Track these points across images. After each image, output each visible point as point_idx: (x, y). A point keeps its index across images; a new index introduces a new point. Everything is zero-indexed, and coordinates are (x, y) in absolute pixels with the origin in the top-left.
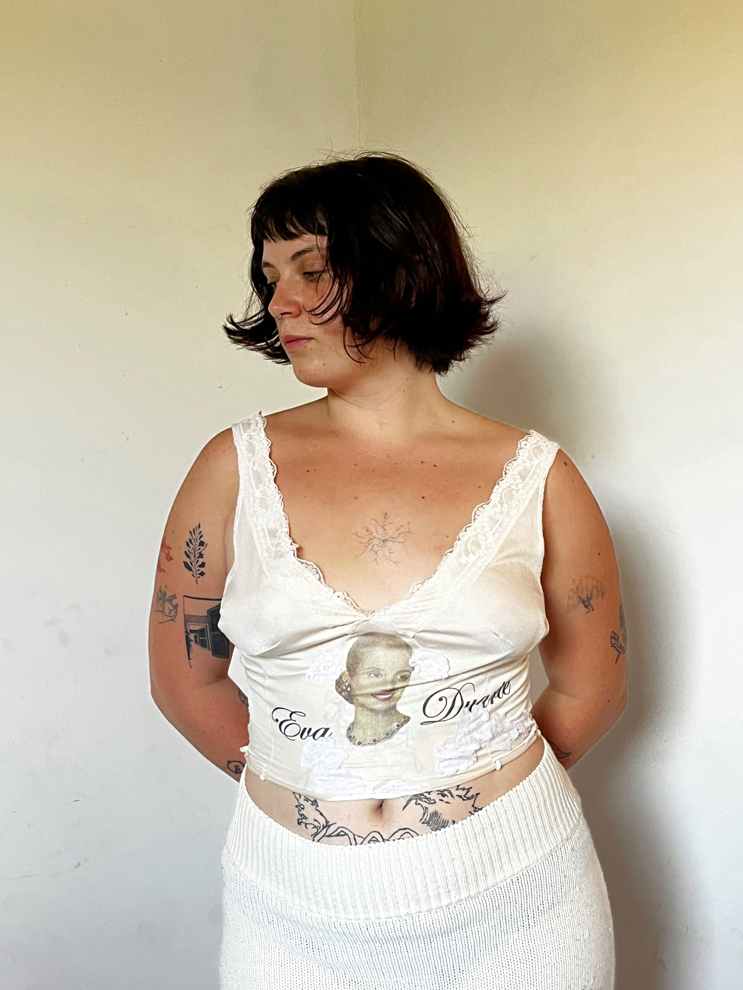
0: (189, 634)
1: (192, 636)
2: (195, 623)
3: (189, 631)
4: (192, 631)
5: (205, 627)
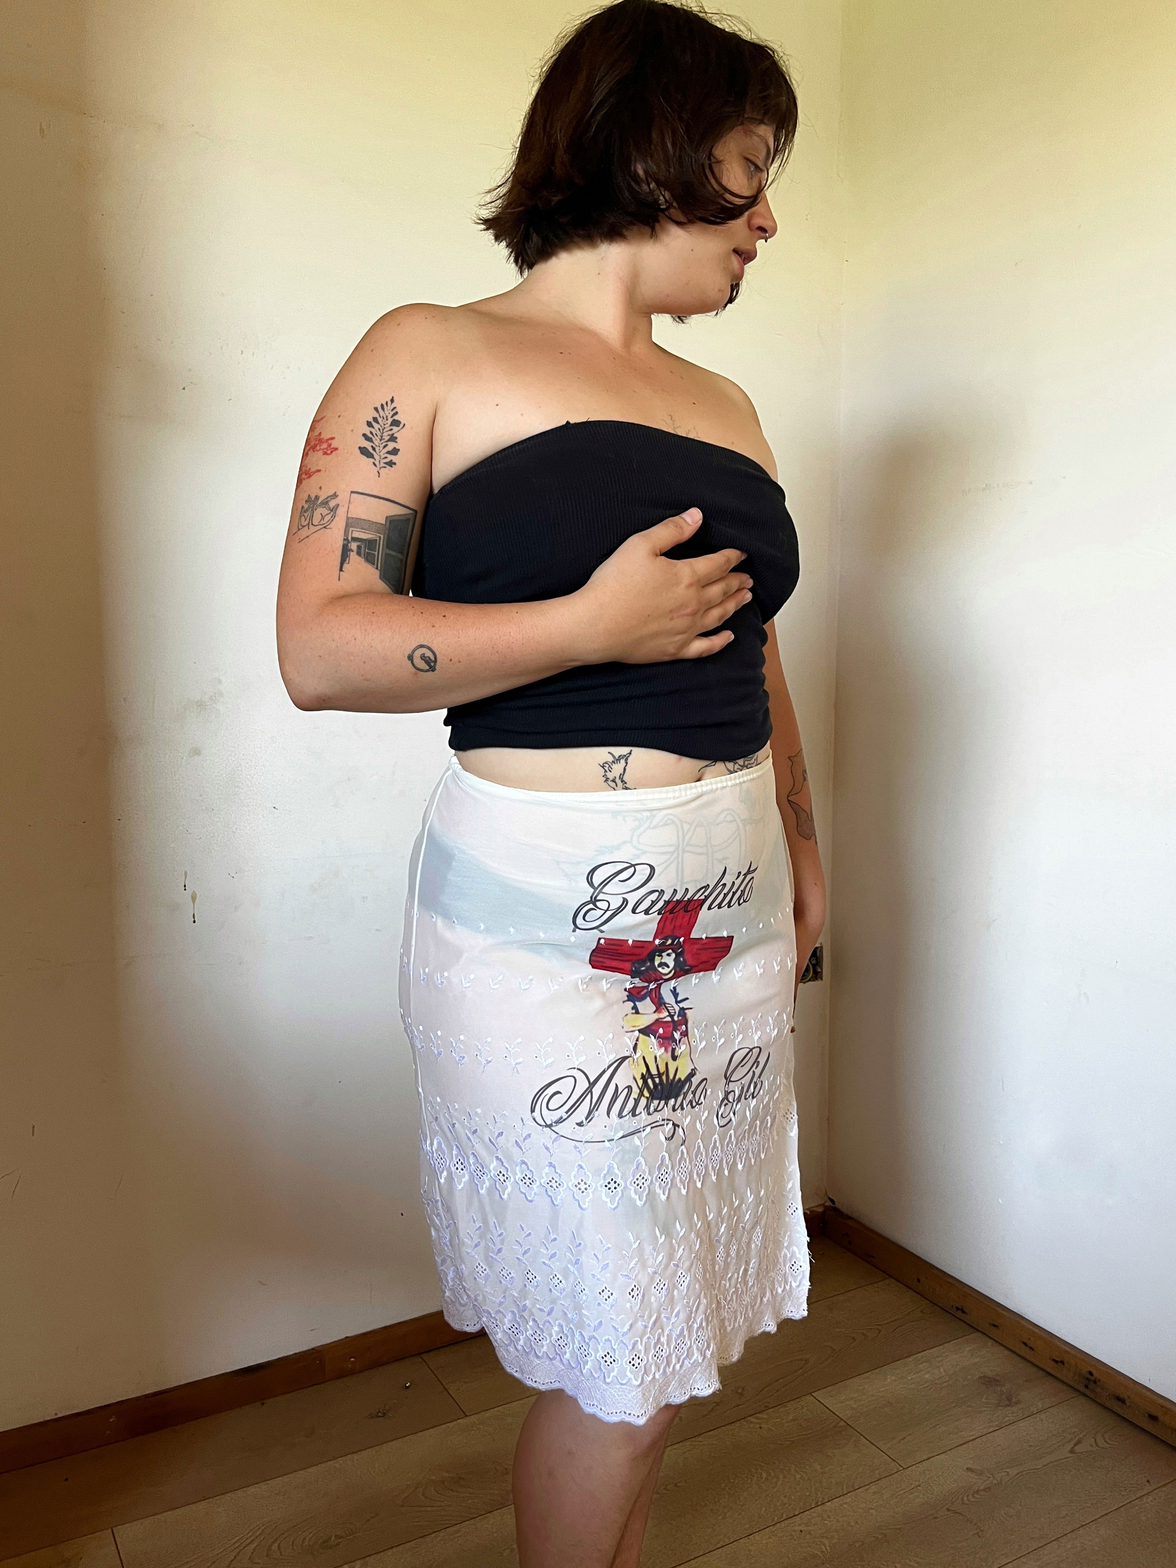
0: (349, 542)
1: (354, 546)
2: (362, 529)
3: (350, 539)
4: (355, 539)
5: (378, 539)
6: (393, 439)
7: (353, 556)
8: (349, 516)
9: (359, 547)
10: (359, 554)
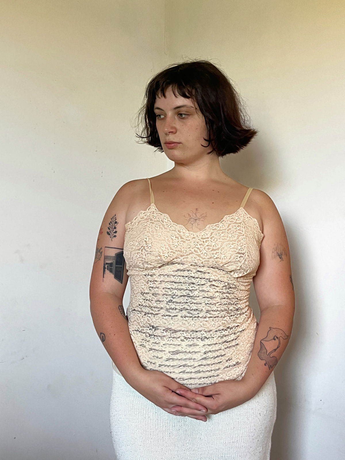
2: (108, 259)
3: (105, 264)
5: (113, 262)
8: (105, 255)
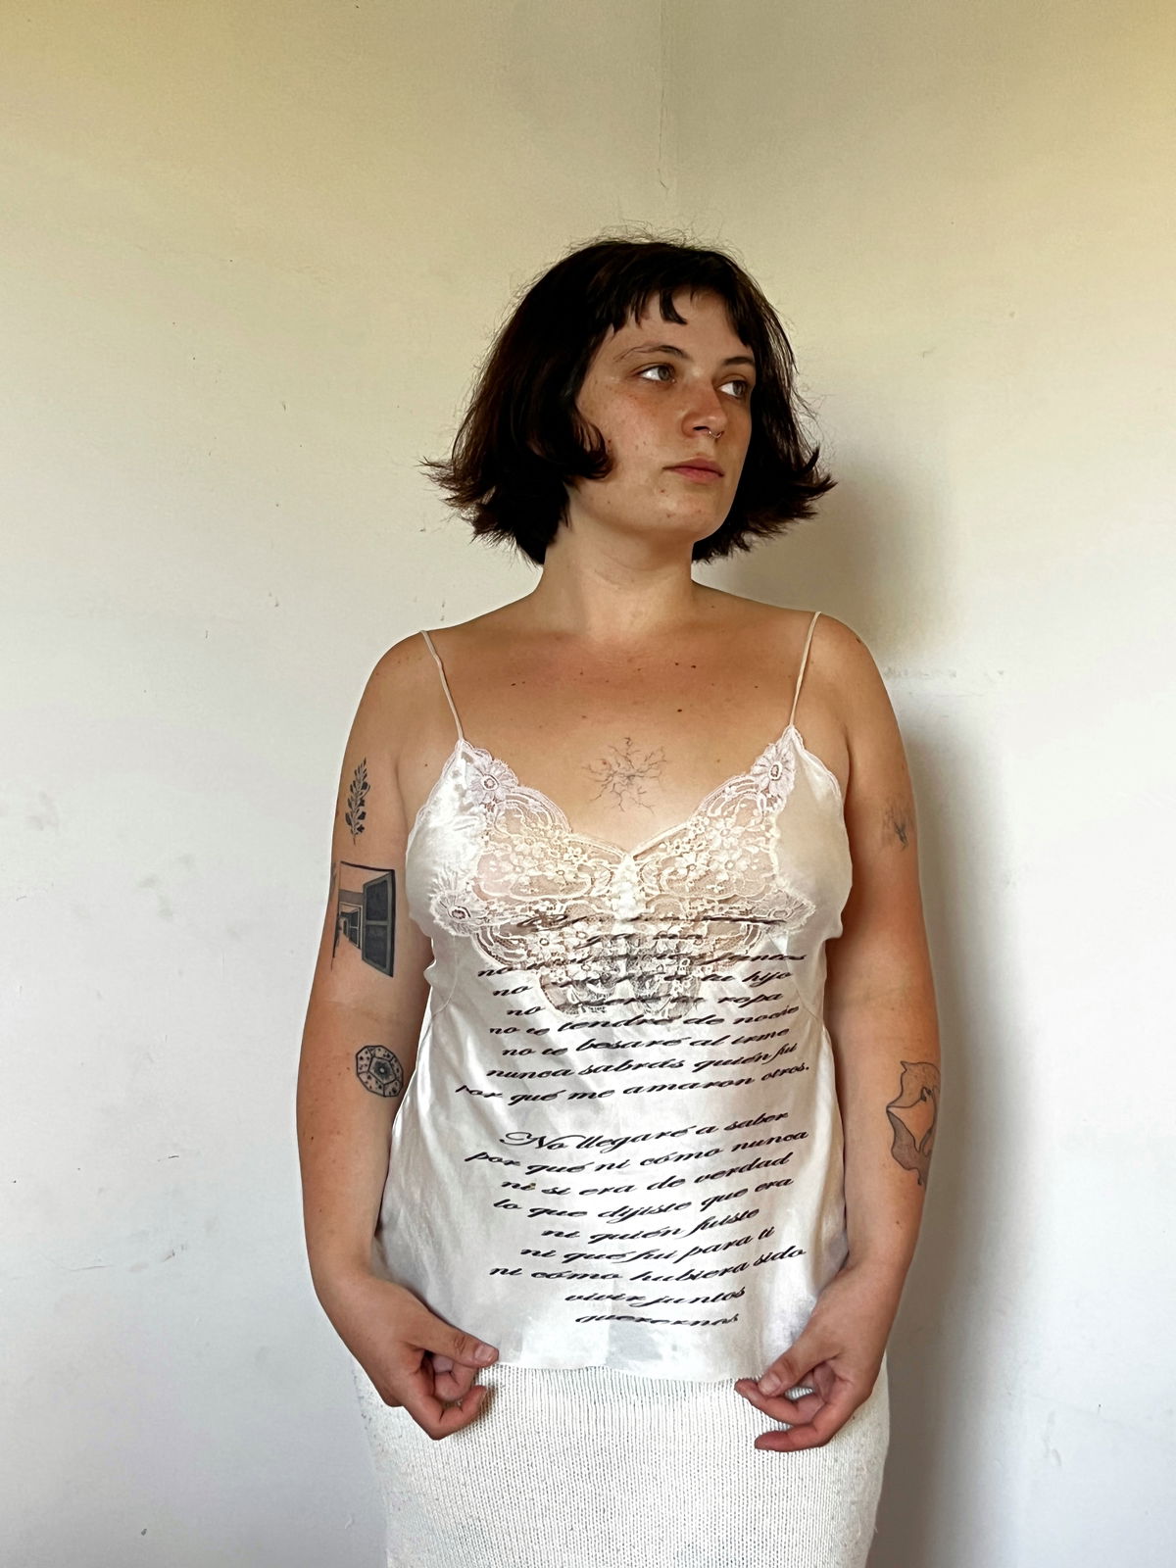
0: (339, 919)
1: (342, 922)
2: (347, 902)
3: (340, 914)
4: (343, 915)
5: (359, 910)
6: (362, 803)
7: (341, 932)
8: (340, 888)
9: (345, 923)
10: (345, 933)
